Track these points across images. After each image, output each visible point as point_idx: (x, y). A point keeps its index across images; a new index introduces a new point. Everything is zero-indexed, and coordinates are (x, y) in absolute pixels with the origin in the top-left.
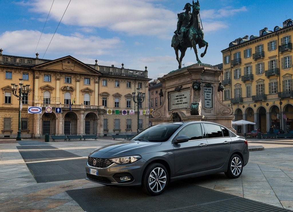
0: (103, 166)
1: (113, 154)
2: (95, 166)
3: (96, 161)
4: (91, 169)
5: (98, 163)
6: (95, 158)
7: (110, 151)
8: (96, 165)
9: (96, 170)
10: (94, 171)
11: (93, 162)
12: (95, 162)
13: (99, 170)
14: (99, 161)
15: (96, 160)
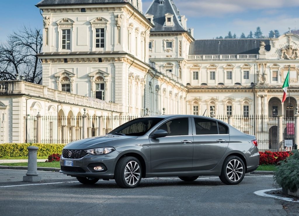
0: (79, 157)
1: (88, 146)
2: (70, 158)
3: (72, 153)
4: (66, 161)
5: (73, 155)
6: (70, 150)
7: (85, 143)
8: (72, 157)
9: (71, 161)
10: (69, 163)
11: (68, 154)
12: (70, 153)
13: (74, 161)
14: (74, 152)
15: (71, 151)
